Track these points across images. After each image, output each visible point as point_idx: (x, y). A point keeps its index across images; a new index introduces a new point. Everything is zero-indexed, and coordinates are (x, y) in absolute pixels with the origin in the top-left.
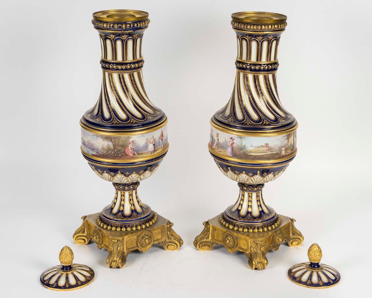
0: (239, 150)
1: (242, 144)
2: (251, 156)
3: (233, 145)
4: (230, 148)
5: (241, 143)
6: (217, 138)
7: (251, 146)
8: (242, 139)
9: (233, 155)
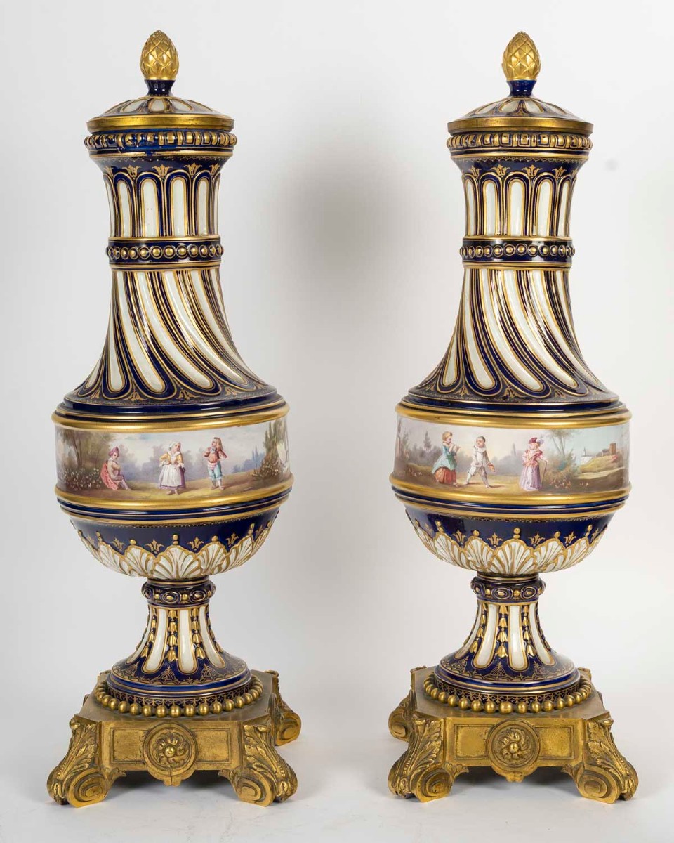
0: (555, 470)
1: (563, 450)
2: (585, 481)
3: (538, 459)
4: (530, 470)
5: (561, 450)
6: (481, 450)
7: (584, 454)
8: (563, 439)
9: (538, 487)
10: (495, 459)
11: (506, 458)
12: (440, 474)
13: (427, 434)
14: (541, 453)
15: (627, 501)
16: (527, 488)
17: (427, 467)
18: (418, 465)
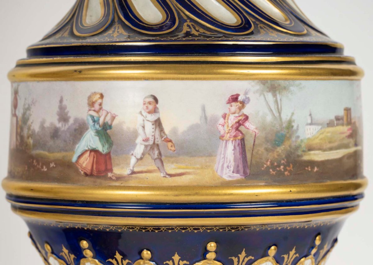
0: (269, 146)
1: (280, 113)
2: (312, 163)
3: (242, 128)
4: (230, 146)
5: (277, 114)
6: (152, 117)
7: (309, 121)
8: (278, 96)
9: (245, 173)
10: (174, 131)
11: (192, 128)
12: (86, 162)
13: (61, 101)
14: (247, 118)
15: (361, 203)
16: (228, 175)
17: (63, 154)
18: (49, 151)
